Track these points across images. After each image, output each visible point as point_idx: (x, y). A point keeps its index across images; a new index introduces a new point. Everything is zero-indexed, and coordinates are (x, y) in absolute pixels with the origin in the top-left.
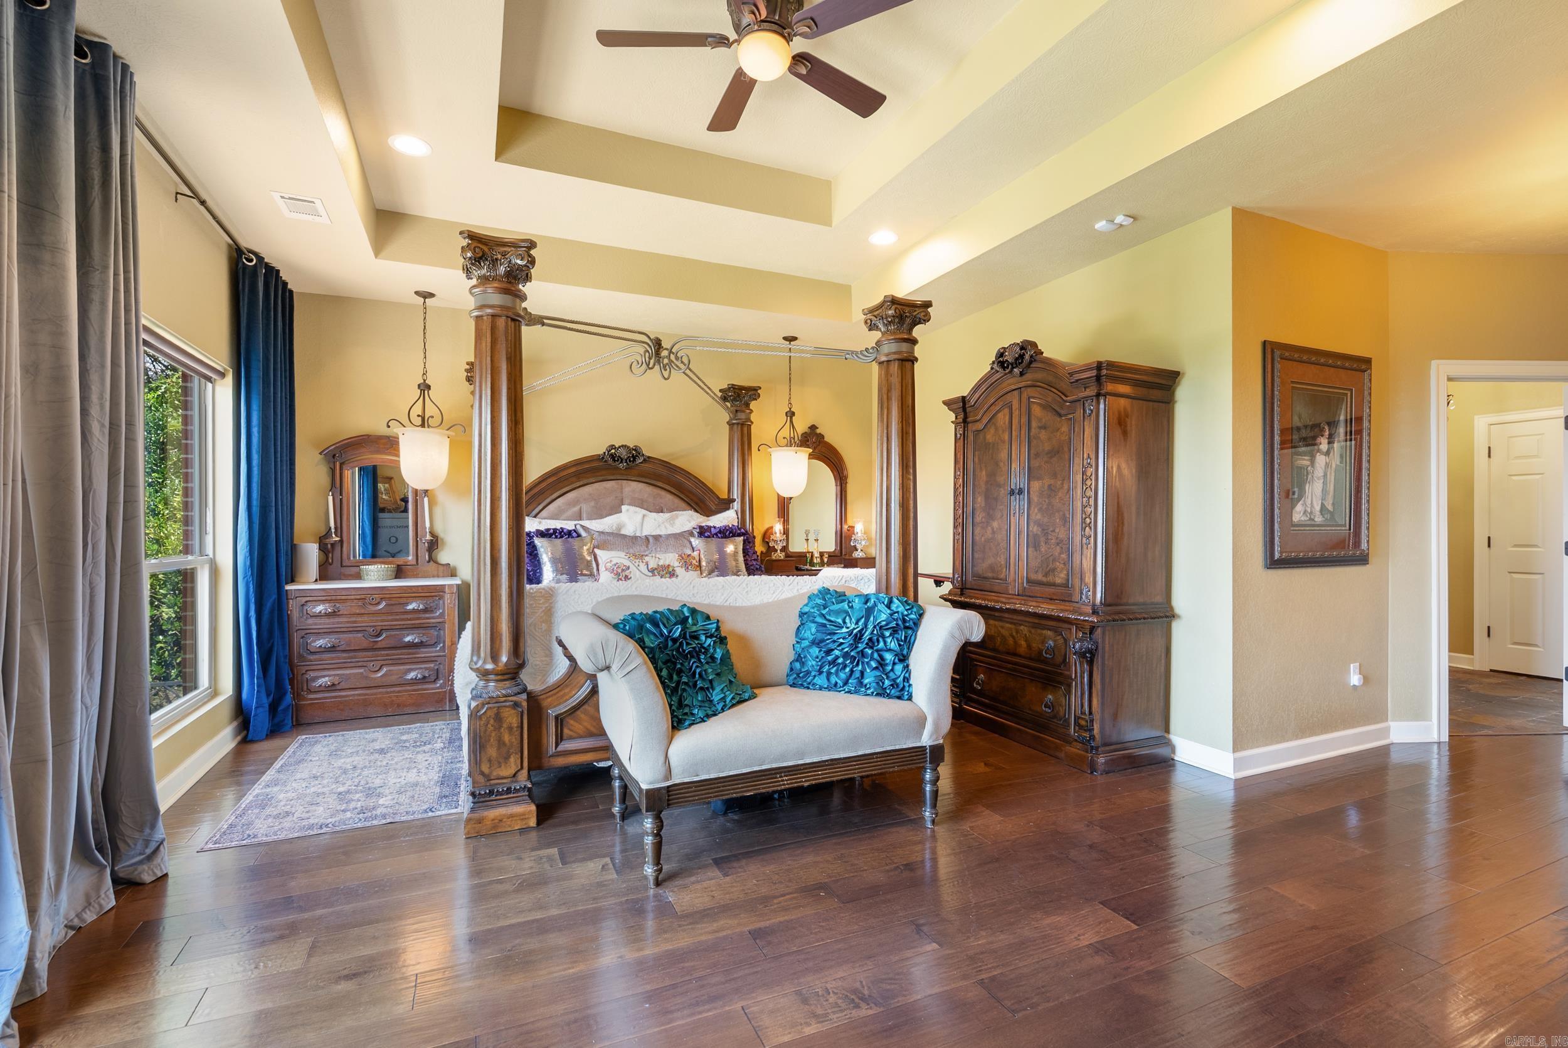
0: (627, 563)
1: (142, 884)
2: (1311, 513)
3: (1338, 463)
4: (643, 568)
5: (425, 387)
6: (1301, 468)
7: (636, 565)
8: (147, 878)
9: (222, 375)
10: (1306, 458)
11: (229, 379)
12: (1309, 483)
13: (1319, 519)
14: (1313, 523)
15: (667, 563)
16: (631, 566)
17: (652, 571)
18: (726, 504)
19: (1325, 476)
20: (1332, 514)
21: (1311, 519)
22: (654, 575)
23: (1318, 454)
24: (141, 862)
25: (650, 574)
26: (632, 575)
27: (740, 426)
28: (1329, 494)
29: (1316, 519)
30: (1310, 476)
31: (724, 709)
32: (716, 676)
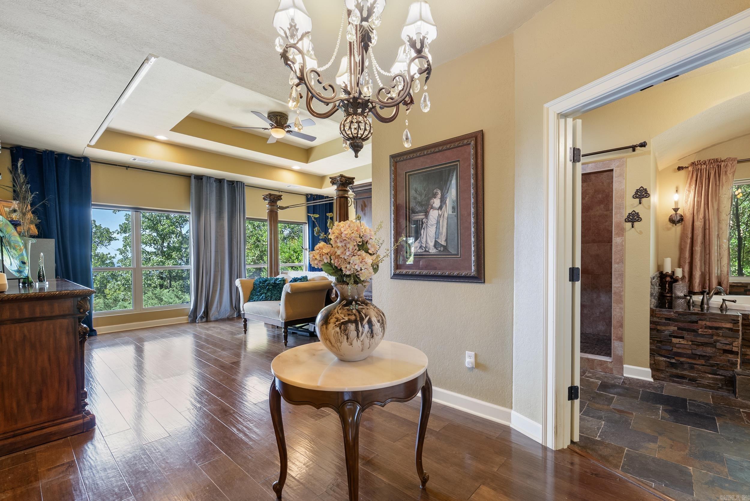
2: (426, 247)
3: (450, 212)
6: (417, 221)
9: (307, 223)
10: (421, 214)
11: (307, 225)
12: (424, 229)
13: (433, 251)
14: (428, 253)
19: (438, 222)
20: (445, 248)
21: (426, 251)
23: (432, 210)
28: (442, 234)
29: (430, 251)
30: (424, 225)
31: (260, 300)
32: (263, 293)
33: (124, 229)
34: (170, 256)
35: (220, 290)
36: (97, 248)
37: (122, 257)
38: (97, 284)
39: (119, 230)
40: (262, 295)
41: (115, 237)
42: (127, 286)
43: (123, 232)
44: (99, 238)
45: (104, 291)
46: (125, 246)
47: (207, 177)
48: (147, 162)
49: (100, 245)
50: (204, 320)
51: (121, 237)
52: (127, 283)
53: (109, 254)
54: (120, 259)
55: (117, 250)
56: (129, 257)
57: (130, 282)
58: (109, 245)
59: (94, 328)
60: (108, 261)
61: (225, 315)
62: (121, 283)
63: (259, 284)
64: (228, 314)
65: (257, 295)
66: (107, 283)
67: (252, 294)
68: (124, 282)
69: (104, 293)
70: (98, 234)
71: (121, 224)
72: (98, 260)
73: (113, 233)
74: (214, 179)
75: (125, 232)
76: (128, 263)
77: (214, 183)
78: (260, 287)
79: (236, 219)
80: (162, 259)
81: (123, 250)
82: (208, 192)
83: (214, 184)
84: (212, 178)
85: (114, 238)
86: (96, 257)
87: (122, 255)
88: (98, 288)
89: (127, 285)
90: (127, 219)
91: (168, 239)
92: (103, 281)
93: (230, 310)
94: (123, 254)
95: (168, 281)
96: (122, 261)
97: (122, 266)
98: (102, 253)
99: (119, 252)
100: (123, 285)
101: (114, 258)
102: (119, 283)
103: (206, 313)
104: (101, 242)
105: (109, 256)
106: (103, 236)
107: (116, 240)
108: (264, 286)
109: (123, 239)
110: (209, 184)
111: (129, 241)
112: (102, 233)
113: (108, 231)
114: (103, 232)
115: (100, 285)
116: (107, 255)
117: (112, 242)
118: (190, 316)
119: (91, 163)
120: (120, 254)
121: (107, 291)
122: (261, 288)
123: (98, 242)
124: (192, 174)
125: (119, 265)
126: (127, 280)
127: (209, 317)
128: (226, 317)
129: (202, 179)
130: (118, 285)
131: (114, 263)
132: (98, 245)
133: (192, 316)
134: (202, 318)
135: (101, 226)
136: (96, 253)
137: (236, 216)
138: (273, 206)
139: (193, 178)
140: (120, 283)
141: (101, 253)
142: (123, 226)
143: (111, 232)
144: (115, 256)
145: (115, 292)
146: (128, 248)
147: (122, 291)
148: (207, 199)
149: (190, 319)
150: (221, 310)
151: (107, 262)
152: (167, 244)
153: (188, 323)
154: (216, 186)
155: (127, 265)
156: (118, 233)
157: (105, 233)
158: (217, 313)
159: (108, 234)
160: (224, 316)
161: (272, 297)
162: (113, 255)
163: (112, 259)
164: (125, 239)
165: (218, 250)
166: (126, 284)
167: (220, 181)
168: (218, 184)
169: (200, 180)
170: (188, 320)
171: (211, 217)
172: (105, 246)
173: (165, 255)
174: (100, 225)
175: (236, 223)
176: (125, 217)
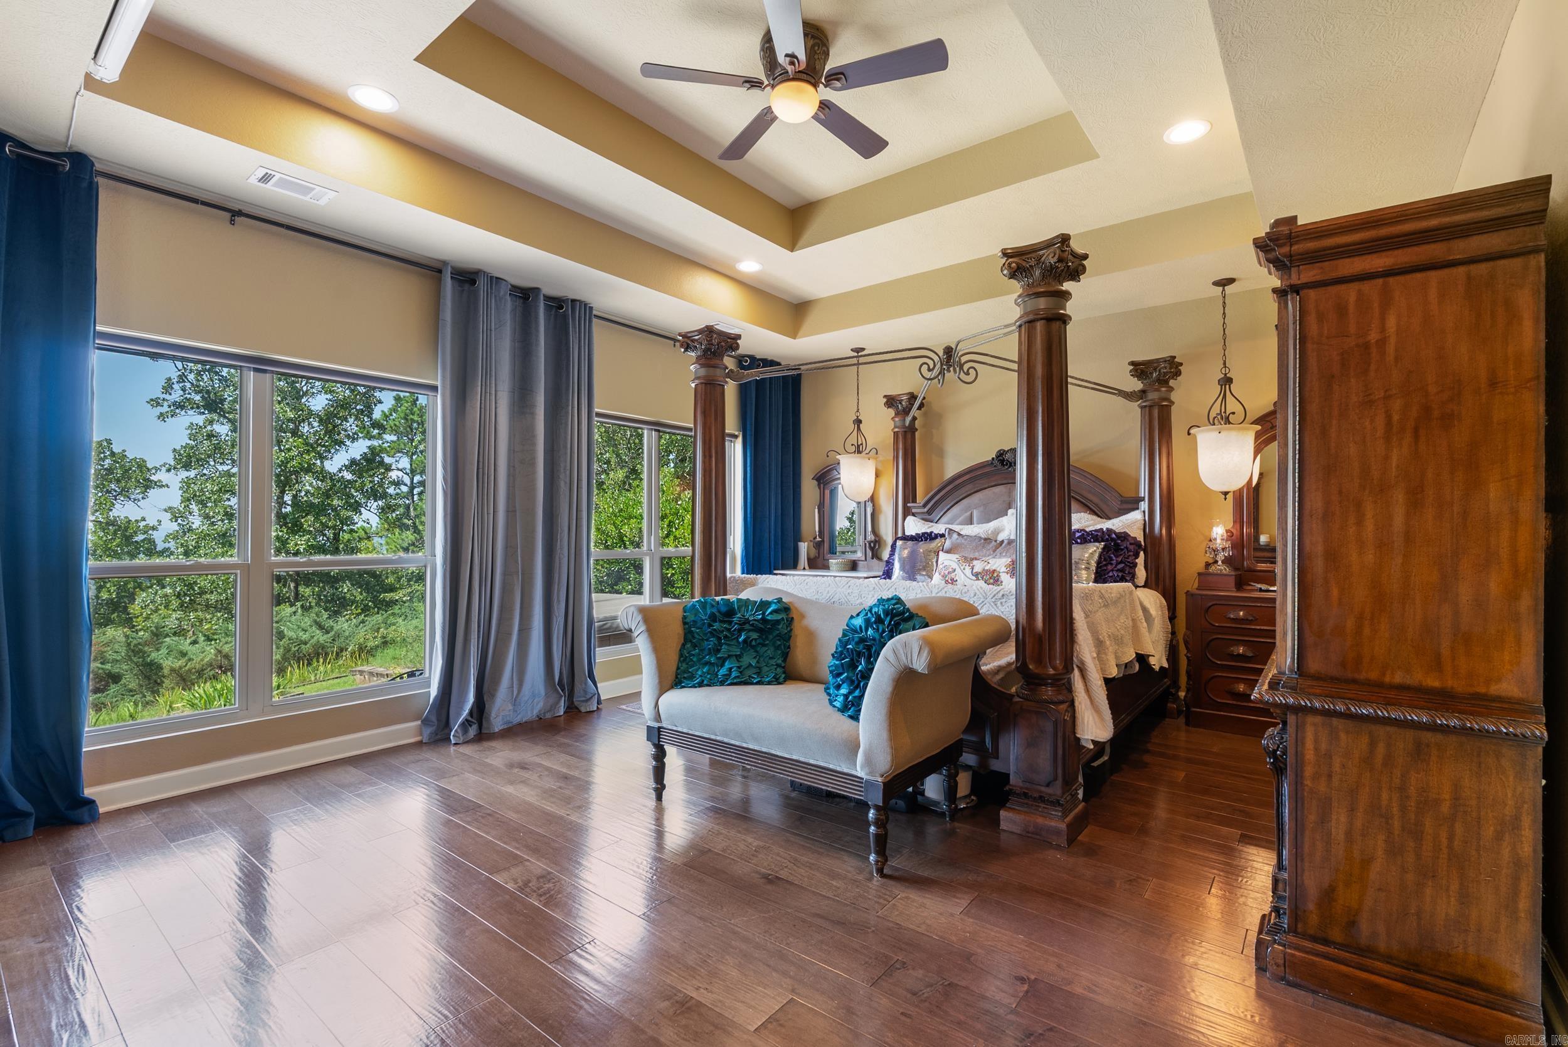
0: (954, 565)
1: (580, 711)
4: (968, 571)
5: (858, 422)
7: (962, 568)
8: (583, 710)
9: (736, 437)
11: (740, 440)
15: (994, 568)
16: (958, 571)
17: (976, 575)
18: (1131, 504)
22: (978, 579)
24: (583, 701)
25: (974, 578)
26: (957, 578)
27: (1147, 409)
31: (722, 683)
32: (730, 656)
33: (186, 459)
34: (297, 526)
35: (520, 630)
36: (114, 504)
37: (177, 528)
38: (109, 591)
39: (172, 463)
40: (727, 665)
41: (160, 481)
42: (188, 598)
43: (182, 467)
44: (118, 481)
45: (126, 608)
46: (186, 500)
47: (492, 277)
48: (307, 198)
49: (122, 499)
50: (472, 731)
51: (175, 480)
52: (188, 590)
53: (144, 519)
54: (171, 532)
55: (166, 510)
56: (194, 527)
57: (196, 588)
58: (143, 498)
59: (88, 792)
60: (140, 537)
61: (532, 710)
62: (174, 591)
63: (710, 625)
64: (541, 704)
65: (708, 663)
66: (135, 588)
67: (683, 658)
68: (181, 590)
69: (128, 614)
70: (117, 473)
71: (178, 448)
72: (115, 533)
73: (154, 471)
74: (510, 286)
75: (187, 466)
76: (193, 543)
77: (508, 298)
78: (713, 636)
79: (567, 413)
80: (280, 534)
81: (178, 510)
82: (493, 324)
83: (509, 304)
84: (505, 282)
85: (156, 482)
86: (110, 528)
87: (176, 521)
88: (112, 600)
89: (188, 596)
90: (192, 437)
91: (294, 484)
92: (126, 584)
93: (544, 694)
94: (179, 521)
95: (292, 585)
96: (175, 538)
97: (177, 548)
98: (126, 517)
99: (169, 515)
100: (178, 596)
101: (154, 528)
102: (168, 590)
103: (480, 710)
104: (125, 492)
105: (142, 524)
106: (130, 478)
107: (162, 486)
108: (729, 630)
109: (180, 485)
110: (496, 301)
111: (196, 489)
112: (127, 471)
113: (141, 465)
114: (130, 469)
115: (117, 593)
116: (137, 521)
117: (152, 492)
118: (426, 722)
119: (101, 181)
120: (171, 520)
121: (135, 608)
122: (719, 639)
123: (116, 491)
124: (445, 263)
125: (167, 545)
126: (190, 584)
127: (488, 720)
128: (534, 718)
129: (473, 282)
130: (166, 596)
131: (154, 542)
132: (116, 500)
133: (434, 718)
134: (466, 724)
135: (126, 453)
136: (112, 518)
137: (568, 406)
138: (714, 367)
139: (449, 275)
140: (171, 591)
141: (122, 517)
142: (182, 452)
143: (150, 467)
144: (156, 523)
145: (156, 610)
146: (194, 507)
147: (174, 610)
148: (488, 346)
149: (427, 731)
150: (521, 694)
151: (136, 539)
152: (290, 498)
153: (420, 744)
154: (514, 310)
155: (191, 547)
156: (169, 470)
157: (135, 471)
158: (511, 707)
159: (141, 471)
160: (529, 712)
161: (760, 668)
162: (151, 522)
163: (150, 532)
164: (187, 483)
165: (515, 507)
166: (185, 595)
167: (525, 296)
168: (519, 302)
169: (466, 286)
170: (421, 734)
171: (498, 402)
172: (135, 500)
173: (285, 524)
174: (124, 451)
175: (566, 424)
176: (189, 431)
